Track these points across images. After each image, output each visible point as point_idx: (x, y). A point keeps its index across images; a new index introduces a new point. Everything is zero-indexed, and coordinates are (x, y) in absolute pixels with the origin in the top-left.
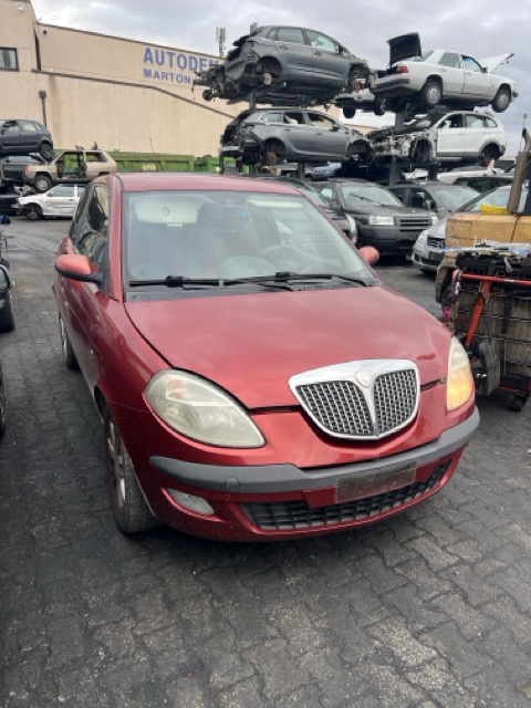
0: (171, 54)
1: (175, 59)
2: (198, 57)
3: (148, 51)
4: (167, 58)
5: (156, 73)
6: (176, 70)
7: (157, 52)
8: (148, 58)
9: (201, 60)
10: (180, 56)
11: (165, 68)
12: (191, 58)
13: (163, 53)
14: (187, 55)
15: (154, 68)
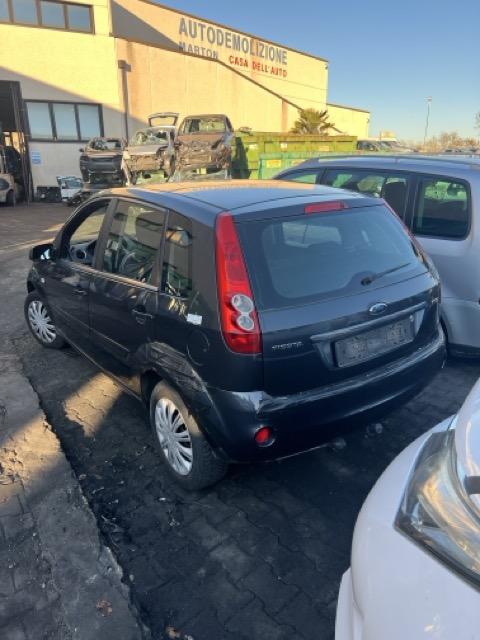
0: (203, 26)
1: (205, 30)
2: (224, 31)
3: (183, 20)
4: (199, 29)
5: (190, 46)
6: (206, 45)
7: (190, 22)
8: (182, 30)
9: (227, 34)
10: (210, 28)
11: (197, 42)
12: (219, 31)
13: (195, 23)
14: (215, 28)
15: (187, 41)
